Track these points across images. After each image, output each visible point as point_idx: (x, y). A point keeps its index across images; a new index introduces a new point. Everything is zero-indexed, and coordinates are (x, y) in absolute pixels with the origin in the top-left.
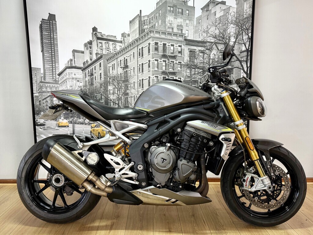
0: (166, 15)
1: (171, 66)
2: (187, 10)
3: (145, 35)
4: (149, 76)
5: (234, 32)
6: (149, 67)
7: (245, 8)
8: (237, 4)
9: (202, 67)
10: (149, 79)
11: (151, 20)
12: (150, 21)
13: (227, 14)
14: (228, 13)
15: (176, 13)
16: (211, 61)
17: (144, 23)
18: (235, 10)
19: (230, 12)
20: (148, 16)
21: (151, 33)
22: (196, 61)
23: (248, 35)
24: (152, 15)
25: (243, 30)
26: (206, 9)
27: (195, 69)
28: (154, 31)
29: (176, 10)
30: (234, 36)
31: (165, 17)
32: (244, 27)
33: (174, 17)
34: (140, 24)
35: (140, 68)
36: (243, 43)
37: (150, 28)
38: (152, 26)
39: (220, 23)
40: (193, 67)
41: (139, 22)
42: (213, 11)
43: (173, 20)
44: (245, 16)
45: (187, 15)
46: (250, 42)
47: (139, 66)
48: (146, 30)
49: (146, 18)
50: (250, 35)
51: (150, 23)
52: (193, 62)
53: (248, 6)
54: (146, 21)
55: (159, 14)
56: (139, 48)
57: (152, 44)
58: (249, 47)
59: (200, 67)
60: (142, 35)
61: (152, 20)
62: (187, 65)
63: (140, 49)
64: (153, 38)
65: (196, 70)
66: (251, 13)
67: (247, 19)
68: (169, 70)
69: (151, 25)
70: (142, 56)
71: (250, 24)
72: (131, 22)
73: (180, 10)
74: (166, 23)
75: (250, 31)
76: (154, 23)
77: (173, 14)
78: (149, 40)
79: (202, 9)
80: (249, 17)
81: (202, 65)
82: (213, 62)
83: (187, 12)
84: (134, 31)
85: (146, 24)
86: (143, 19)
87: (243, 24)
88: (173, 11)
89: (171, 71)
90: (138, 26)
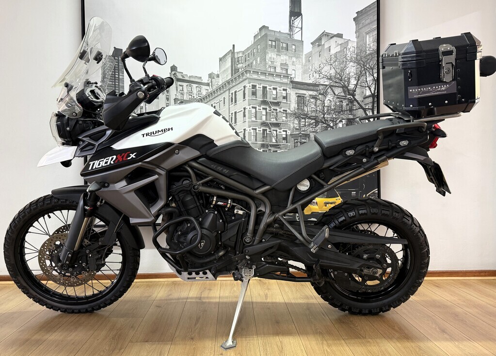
0: (267, 51)
1: (273, 115)
2: (293, 45)
3: (239, 76)
4: (244, 128)
5: (355, 72)
6: (244, 116)
7: (367, 42)
8: (358, 37)
9: (314, 116)
10: (245, 132)
11: (247, 57)
12: (245, 59)
13: (345, 50)
14: (346, 48)
15: (279, 48)
16: (326, 109)
17: (238, 61)
18: (355, 45)
19: (349, 47)
20: (243, 52)
21: (247, 74)
22: (306, 109)
23: (373, 75)
24: (248, 51)
25: (367, 70)
26: (317, 43)
27: (305, 119)
28: (250, 71)
29: (279, 45)
30: (355, 78)
31: (265, 53)
32: (368, 66)
33: (277, 53)
34: (233, 63)
35: (232, 118)
36: (367, 86)
37: (245, 67)
38: (249, 65)
39: (336, 61)
40: (302, 116)
41: (232, 59)
42: (326, 46)
43: (275, 56)
44: (368, 52)
45: (294, 50)
46: (375, 84)
47: (230, 115)
48: (240, 69)
49: (241, 55)
50: (375, 75)
51: (245, 61)
52: (303, 110)
53: (371, 40)
54: (240, 58)
55: (257, 50)
56: (231, 92)
57: (248, 87)
58: (375, 91)
59: (312, 116)
60: (235, 76)
61: (249, 57)
62: (295, 114)
63: (232, 94)
64: (250, 80)
65: (307, 120)
66: (375, 48)
67: (370, 56)
68: (270, 120)
69: (247, 63)
70: (236, 102)
71: (375, 62)
72: (220, 59)
73: (284, 45)
74: (267, 60)
75: (375, 71)
76: (251, 61)
77: (276, 50)
78: (244, 82)
79: (312, 43)
80: (373, 53)
81: (313, 114)
82: (328, 110)
83: (294, 47)
84: (225, 70)
85: (240, 62)
86: (236, 56)
87: (367, 61)
88: (275, 46)
89: (274, 122)
90: (230, 64)
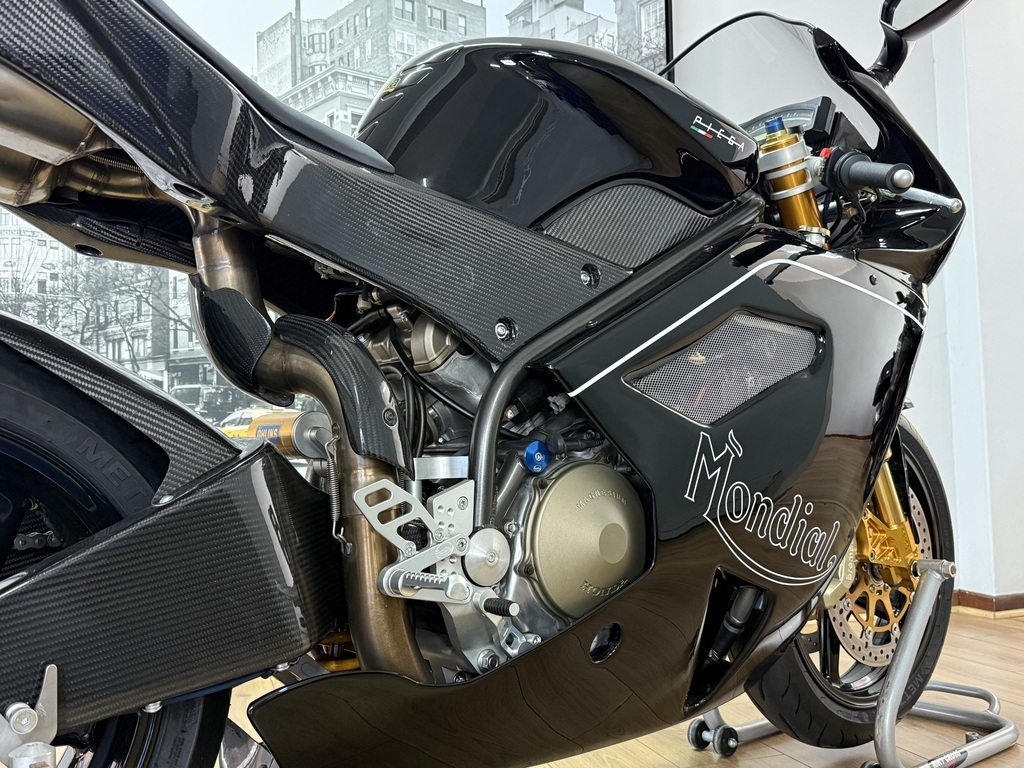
0: (390, 24)
2: (460, 15)
3: (314, 86)
7: (643, 25)
8: (620, 12)
11: (337, 37)
12: (332, 40)
13: (590, 39)
14: (593, 37)
15: (424, 21)
17: (312, 46)
18: (614, 30)
19: (600, 34)
20: (326, 23)
21: (336, 81)
24: (338, 20)
26: (522, 18)
28: (346, 75)
29: (422, 12)
31: (387, 32)
33: (418, 33)
34: (298, 48)
37: (333, 62)
38: (341, 58)
41: (293, 38)
43: (413, 43)
44: (645, 52)
45: (462, 31)
48: (317, 69)
49: (318, 29)
51: (332, 47)
53: (652, 21)
54: (316, 38)
55: (363, 21)
57: (342, 118)
60: (307, 84)
61: (341, 37)
64: (345, 101)
66: (663, 43)
67: (651, 62)
69: (337, 53)
72: (260, 37)
73: (438, 15)
74: (391, 50)
76: (348, 48)
77: (415, 24)
78: (331, 103)
79: (509, 17)
80: (657, 55)
83: (462, 22)
84: (273, 68)
85: (317, 47)
86: (305, 31)
88: (413, 14)
90: (289, 51)
